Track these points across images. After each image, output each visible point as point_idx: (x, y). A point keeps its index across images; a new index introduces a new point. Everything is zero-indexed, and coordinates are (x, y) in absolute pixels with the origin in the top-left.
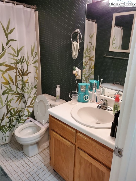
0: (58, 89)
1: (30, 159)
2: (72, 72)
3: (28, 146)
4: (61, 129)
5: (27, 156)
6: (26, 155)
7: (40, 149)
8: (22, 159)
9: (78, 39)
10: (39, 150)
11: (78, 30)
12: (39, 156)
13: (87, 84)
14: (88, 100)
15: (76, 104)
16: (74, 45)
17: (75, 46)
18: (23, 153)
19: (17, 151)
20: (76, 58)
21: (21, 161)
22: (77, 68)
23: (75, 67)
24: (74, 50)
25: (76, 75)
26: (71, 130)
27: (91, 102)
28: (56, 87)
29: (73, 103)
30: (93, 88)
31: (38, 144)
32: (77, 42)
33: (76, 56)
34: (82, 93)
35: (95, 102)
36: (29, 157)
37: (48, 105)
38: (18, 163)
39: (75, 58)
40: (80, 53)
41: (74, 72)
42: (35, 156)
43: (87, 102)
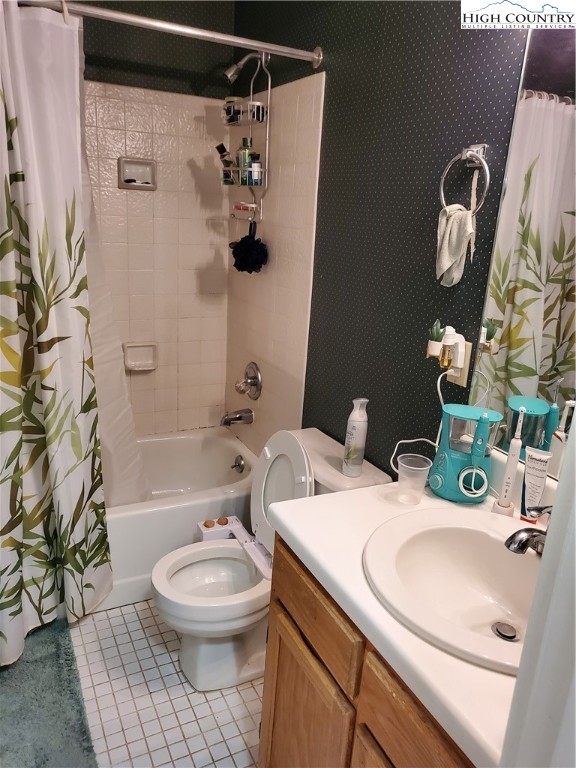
0: (358, 418)
1: (197, 698)
2: (425, 347)
3: (196, 639)
4: (307, 612)
5: (188, 681)
6: (186, 678)
7: (246, 666)
8: (165, 688)
9: (474, 193)
10: (239, 671)
11: (476, 152)
12: (233, 698)
13: (486, 416)
14: (480, 492)
15: (416, 502)
16: (451, 220)
17: (454, 225)
18: (176, 664)
19: (158, 650)
20: (456, 281)
21: (160, 698)
22: (450, 330)
23: (439, 325)
24: (446, 242)
25: (446, 364)
26: (342, 627)
27: (494, 510)
28: (351, 408)
29: (403, 498)
30: (513, 441)
31: (240, 640)
32: (467, 206)
33: (457, 276)
34: (456, 456)
35: (518, 513)
36: (196, 691)
37: (303, 479)
38: (144, 702)
39: (450, 280)
40: (475, 263)
41: (435, 349)
42: (218, 694)
43: (477, 502)
